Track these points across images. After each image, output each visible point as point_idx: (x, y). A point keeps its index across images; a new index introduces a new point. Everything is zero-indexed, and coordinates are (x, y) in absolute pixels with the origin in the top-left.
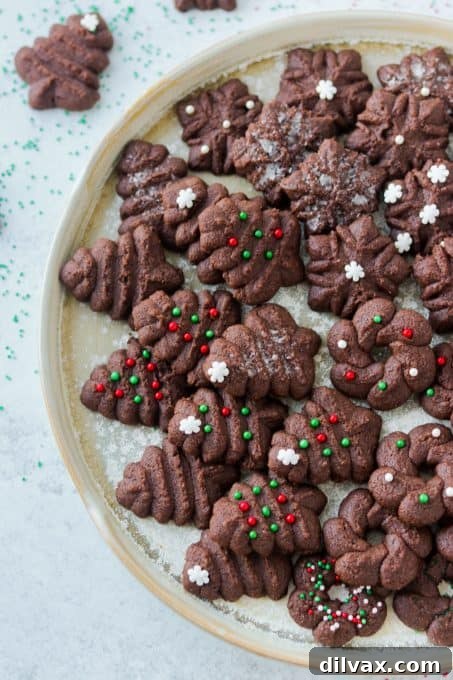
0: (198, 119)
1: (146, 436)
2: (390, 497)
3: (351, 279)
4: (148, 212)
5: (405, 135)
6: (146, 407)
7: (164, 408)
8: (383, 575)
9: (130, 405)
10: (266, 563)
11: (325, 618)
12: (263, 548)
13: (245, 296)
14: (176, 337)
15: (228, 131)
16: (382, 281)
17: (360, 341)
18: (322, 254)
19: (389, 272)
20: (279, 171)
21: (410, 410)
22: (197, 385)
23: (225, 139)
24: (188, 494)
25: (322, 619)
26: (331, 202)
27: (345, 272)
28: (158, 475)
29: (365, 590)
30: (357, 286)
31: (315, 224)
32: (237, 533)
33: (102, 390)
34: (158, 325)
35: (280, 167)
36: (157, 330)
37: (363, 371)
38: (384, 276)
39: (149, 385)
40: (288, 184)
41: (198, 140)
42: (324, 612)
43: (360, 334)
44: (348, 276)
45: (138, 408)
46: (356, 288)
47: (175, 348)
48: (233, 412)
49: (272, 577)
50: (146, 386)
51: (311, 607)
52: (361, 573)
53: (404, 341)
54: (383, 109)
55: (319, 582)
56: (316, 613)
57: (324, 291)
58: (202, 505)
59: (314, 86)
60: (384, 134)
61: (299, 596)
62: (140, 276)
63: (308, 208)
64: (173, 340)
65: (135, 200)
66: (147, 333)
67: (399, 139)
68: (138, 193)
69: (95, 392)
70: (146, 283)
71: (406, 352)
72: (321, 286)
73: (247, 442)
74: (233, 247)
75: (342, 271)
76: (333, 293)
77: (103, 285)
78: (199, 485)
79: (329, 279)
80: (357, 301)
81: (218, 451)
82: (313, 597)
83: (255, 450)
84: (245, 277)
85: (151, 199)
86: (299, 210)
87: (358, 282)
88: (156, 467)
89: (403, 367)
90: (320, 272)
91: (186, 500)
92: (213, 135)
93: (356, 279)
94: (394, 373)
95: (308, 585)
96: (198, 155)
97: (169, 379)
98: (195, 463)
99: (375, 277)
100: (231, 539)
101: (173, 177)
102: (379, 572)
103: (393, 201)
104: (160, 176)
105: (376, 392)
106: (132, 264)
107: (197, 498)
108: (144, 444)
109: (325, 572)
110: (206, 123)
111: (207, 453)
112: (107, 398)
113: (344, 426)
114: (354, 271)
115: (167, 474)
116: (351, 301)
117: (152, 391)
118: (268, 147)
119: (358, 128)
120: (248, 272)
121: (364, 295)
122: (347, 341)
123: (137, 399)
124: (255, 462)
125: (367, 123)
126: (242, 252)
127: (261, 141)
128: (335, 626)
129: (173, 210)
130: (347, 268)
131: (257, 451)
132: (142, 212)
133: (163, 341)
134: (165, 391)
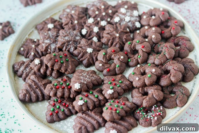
0: (26, 50)
1: (71, 119)
2: (141, 82)
3: (91, 53)
4: (30, 74)
5: (77, 20)
6: (66, 110)
7: (70, 108)
8: (156, 98)
9: (62, 112)
10: (127, 118)
11: (152, 119)
12: (123, 113)
13: (69, 72)
14: (60, 89)
15: (35, 47)
16: (98, 48)
17: (104, 62)
18: (79, 52)
19: (98, 45)
20: (54, 45)
21: (128, 70)
22: (74, 96)
23: (36, 49)
24: (93, 119)
25: (151, 120)
26: (72, 41)
27: (88, 52)
28: (82, 121)
29: (155, 107)
30: (93, 53)
31: (72, 49)
32: (114, 114)
33: (52, 114)
34: (54, 89)
35: (54, 44)
36: (55, 90)
37: (111, 67)
38: (98, 47)
39: (63, 105)
40: (59, 45)
41: (29, 54)
42: (150, 118)
43: (103, 60)
44: (89, 52)
45: (64, 112)
46: (93, 54)
47: (62, 91)
48: (88, 94)
49: (131, 120)
50: (62, 106)
51: (146, 119)
52: (151, 101)
53: (114, 54)
54: (67, 19)
55: (143, 113)
56: (149, 119)
57: (86, 60)
58: (99, 119)
59: (47, 27)
60: (72, 23)
61: (141, 119)
62: (40, 85)
63: (68, 47)
64: (60, 90)
65: (25, 73)
66: (52, 93)
67: (76, 22)
68: (24, 72)
69: (50, 116)
70: (43, 86)
71: (117, 55)
72: (85, 59)
73: (97, 97)
74: (58, 61)
75: (87, 52)
76: (89, 58)
77: (32, 93)
78: (94, 116)
79: (85, 56)
80: (96, 56)
81: (93, 104)
82: (145, 117)
83: (101, 98)
84: (66, 67)
85: (29, 71)
86: (66, 49)
87: (93, 52)
88: (80, 120)
89: (119, 59)
90: (82, 57)
91: (94, 121)
92: (32, 50)
93: (91, 52)
94: (118, 62)
95: (141, 116)
96: (32, 56)
97: (66, 101)
98: (89, 112)
99: (95, 49)
100: (113, 116)
101: (30, 63)
102: (154, 98)
103: (86, 33)
104: (27, 65)
105: (118, 69)
106: (36, 84)
107: (96, 119)
108: (73, 120)
109: (142, 110)
110: (28, 49)
111: (90, 107)
112: (54, 115)
113: (117, 79)
114: (90, 50)
115: (85, 119)
116: (94, 58)
117: (65, 105)
118: (48, 41)
119: (65, 27)
120: (65, 65)
121: (96, 54)
122: (101, 63)
123: (62, 110)
124: (103, 101)
125: (66, 25)
126: (61, 62)
127: (45, 41)
128: (156, 118)
129: (36, 67)
130: (87, 51)
131: (102, 97)
132: (28, 75)
133: (58, 92)
134: (68, 104)
